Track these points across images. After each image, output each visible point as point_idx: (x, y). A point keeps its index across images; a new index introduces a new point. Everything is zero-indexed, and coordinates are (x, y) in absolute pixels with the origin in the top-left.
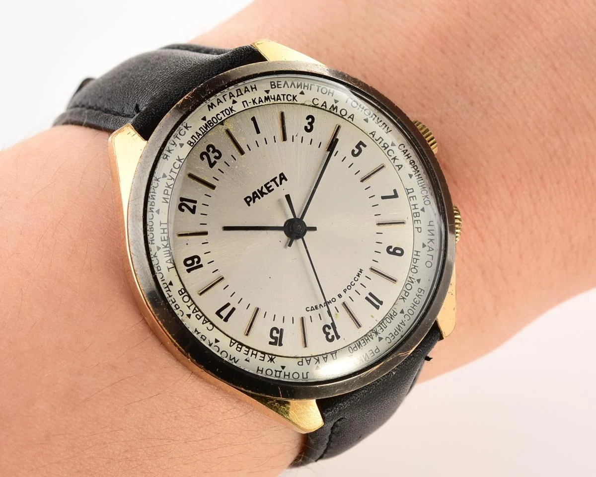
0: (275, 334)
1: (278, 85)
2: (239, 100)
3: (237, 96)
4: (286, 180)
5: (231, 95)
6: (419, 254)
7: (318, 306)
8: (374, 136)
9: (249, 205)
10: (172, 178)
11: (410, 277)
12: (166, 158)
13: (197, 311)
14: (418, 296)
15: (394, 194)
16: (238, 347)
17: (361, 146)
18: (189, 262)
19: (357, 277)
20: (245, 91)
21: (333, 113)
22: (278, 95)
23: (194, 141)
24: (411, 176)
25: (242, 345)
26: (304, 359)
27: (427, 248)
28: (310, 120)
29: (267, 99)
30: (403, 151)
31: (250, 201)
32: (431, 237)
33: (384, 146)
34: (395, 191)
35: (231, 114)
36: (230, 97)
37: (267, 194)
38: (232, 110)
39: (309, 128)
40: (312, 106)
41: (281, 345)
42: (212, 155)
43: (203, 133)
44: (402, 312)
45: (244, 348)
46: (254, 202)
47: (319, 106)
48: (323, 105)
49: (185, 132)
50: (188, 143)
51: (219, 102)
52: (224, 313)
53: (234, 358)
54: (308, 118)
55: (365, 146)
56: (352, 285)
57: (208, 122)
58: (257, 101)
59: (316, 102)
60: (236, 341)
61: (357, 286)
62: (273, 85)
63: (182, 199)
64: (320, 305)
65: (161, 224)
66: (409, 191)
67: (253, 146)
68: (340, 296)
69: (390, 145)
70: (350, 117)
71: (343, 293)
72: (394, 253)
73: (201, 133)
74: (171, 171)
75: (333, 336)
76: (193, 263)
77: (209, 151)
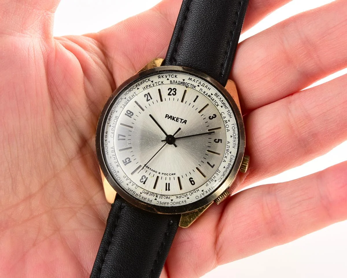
0: (127, 160)
1: (217, 96)
2: (201, 87)
3: (202, 85)
4: (185, 124)
5: (200, 83)
6: (198, 191)
7: (150, 168)
8: (228, 143)
9: (166, 117)
10: (154, 85)
11: (187, 194)
12: (159, 78)
13: (114, 128)
14: (182, 202)
15: (212, 165)
16: (113, 151)
17: (220, 141)
18: (129, 112)
19: (171, 174)
20: (206, 87)
21: (224, 123)
22: (214, 99)
23: (173, 82)
24: (224, 167)
25: (115, 152)
26: (127, 177)
27: (202, 192)
28: (214, 116)
29: (209, 96)
30: (231, 158)
31: (167, 117)
32: (208, 191)
33: (227, 150)
34: (214, 165)
35: (193, 88)
36: (199, 83)
37: (175, 121)
38: (195, 87)
39: (211, 118)
40: (220, 114)
41: (125, 165)
42: (172, 92)
43: (178, 84)
44: (172, 200)
45: (114, 153)
46: (168, 118)
47: (222, 116)
48: (224, 117)
49: (173, 77)
50: (170, 81)
51: (194, 81)
52: (121, 137)
53: (108, 152)
54: (214, 115)
55: (221, 142)
56: (167, 174)
57: (184, 82)
58: (205, 93)
59: (223, 114)
60: (114, 149)
61: (168, 177)
62: (216, 94)
63: (149, 93)
64: (151, 169)
65: (135, 93)
66: (218, 171)
67: (188, 103)
68: (159, 173)
69: (229, 151)
70: (227, 130)
71: (161, 173)
72: (191, 182)
73: (178, 83)
74: (156, 83)
75: (143, 181)
76: (129, 114)
77: (173, 90)
